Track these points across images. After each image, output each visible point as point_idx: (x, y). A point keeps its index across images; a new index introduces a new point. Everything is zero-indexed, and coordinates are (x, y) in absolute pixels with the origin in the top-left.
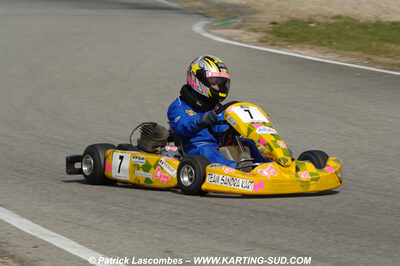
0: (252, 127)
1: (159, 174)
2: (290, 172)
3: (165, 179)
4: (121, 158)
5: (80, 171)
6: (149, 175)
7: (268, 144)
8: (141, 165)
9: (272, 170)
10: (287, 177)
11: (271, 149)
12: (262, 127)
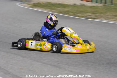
0: (71, 34)
1: (45, 47)
2: (84, 47)
3: (47, 49)
4: (32, 42)
5: (17, 46)
6: (41, 47)
7: (77, 39)
8: (39, 44)
9: (80, 46)
10: (84, 48)
11: (78, 40)
12: (74, 34)
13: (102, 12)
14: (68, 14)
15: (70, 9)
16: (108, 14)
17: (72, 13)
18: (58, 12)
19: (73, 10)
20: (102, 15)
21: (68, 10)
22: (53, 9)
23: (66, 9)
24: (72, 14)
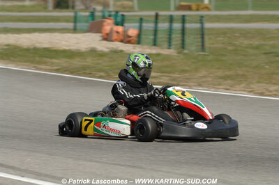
13: (187, 68)
14: (90, 75)
15: (89, 61)
16: (203, 73)
17: (101, 70)
18: (58, 69)
19: (98, 64)
20: (187, 74)
21: (84, 63)
22: (39, 63)
23: (77, 62)
24: (102, 74)
